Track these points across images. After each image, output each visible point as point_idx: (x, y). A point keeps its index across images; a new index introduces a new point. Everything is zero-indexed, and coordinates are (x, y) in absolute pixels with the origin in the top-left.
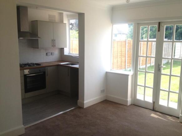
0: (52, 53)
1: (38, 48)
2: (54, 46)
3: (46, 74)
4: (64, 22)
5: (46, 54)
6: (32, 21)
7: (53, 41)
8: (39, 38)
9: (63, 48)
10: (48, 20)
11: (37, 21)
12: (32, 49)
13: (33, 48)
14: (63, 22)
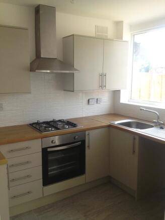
0: (97, 99)
1: (73, 91)
2: (102, 86)
3: (87, 145)
4: (124, 39)
5: (87, 102)
6: (64, 38)
7: (103, 76)
8: (76, 70)
9: (120, 91)
10: (93, 35)
11: (73, 35)
12: (63, 92)
13: (64, 90)
14: (121, 38)
